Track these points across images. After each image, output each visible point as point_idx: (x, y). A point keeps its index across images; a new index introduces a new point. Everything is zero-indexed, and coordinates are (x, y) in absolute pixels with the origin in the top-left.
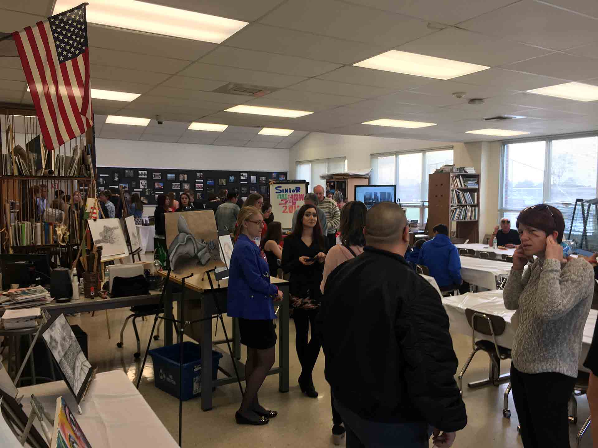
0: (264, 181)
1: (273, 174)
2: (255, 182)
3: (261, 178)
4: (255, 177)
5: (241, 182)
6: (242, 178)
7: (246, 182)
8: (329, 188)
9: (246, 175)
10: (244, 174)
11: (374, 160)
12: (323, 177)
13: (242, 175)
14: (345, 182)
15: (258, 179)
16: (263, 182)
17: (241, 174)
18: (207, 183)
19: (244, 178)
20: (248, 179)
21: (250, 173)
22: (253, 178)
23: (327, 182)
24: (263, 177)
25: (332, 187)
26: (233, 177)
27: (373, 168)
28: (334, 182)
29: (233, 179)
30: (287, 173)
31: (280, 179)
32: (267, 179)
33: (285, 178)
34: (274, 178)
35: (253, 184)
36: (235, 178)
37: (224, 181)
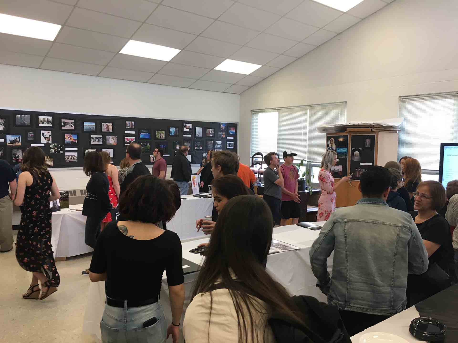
0: (211, 134)
1: (222, 126)
2: (201, 135)
4: (201, 129)
5: (184, 136)
6: (185, 130)
7: (190, 136)
11: (406, 106)
14: (373, 137)
15: (204, 131)
16: (210, 136)
17: (184, 124)
18: (140, 135)
20: (193, 131)
22: (199, 130)
25: (341, 144)
26: (174, 128)
27: (405, 117)
28: (345, 137)
30: (237, 124)
31: (230, 132)
32: (214, 131)
33: (235, 131)
34: (223, 131)
35: (199, 137)
36: (177, 130)
37: (163, 134)
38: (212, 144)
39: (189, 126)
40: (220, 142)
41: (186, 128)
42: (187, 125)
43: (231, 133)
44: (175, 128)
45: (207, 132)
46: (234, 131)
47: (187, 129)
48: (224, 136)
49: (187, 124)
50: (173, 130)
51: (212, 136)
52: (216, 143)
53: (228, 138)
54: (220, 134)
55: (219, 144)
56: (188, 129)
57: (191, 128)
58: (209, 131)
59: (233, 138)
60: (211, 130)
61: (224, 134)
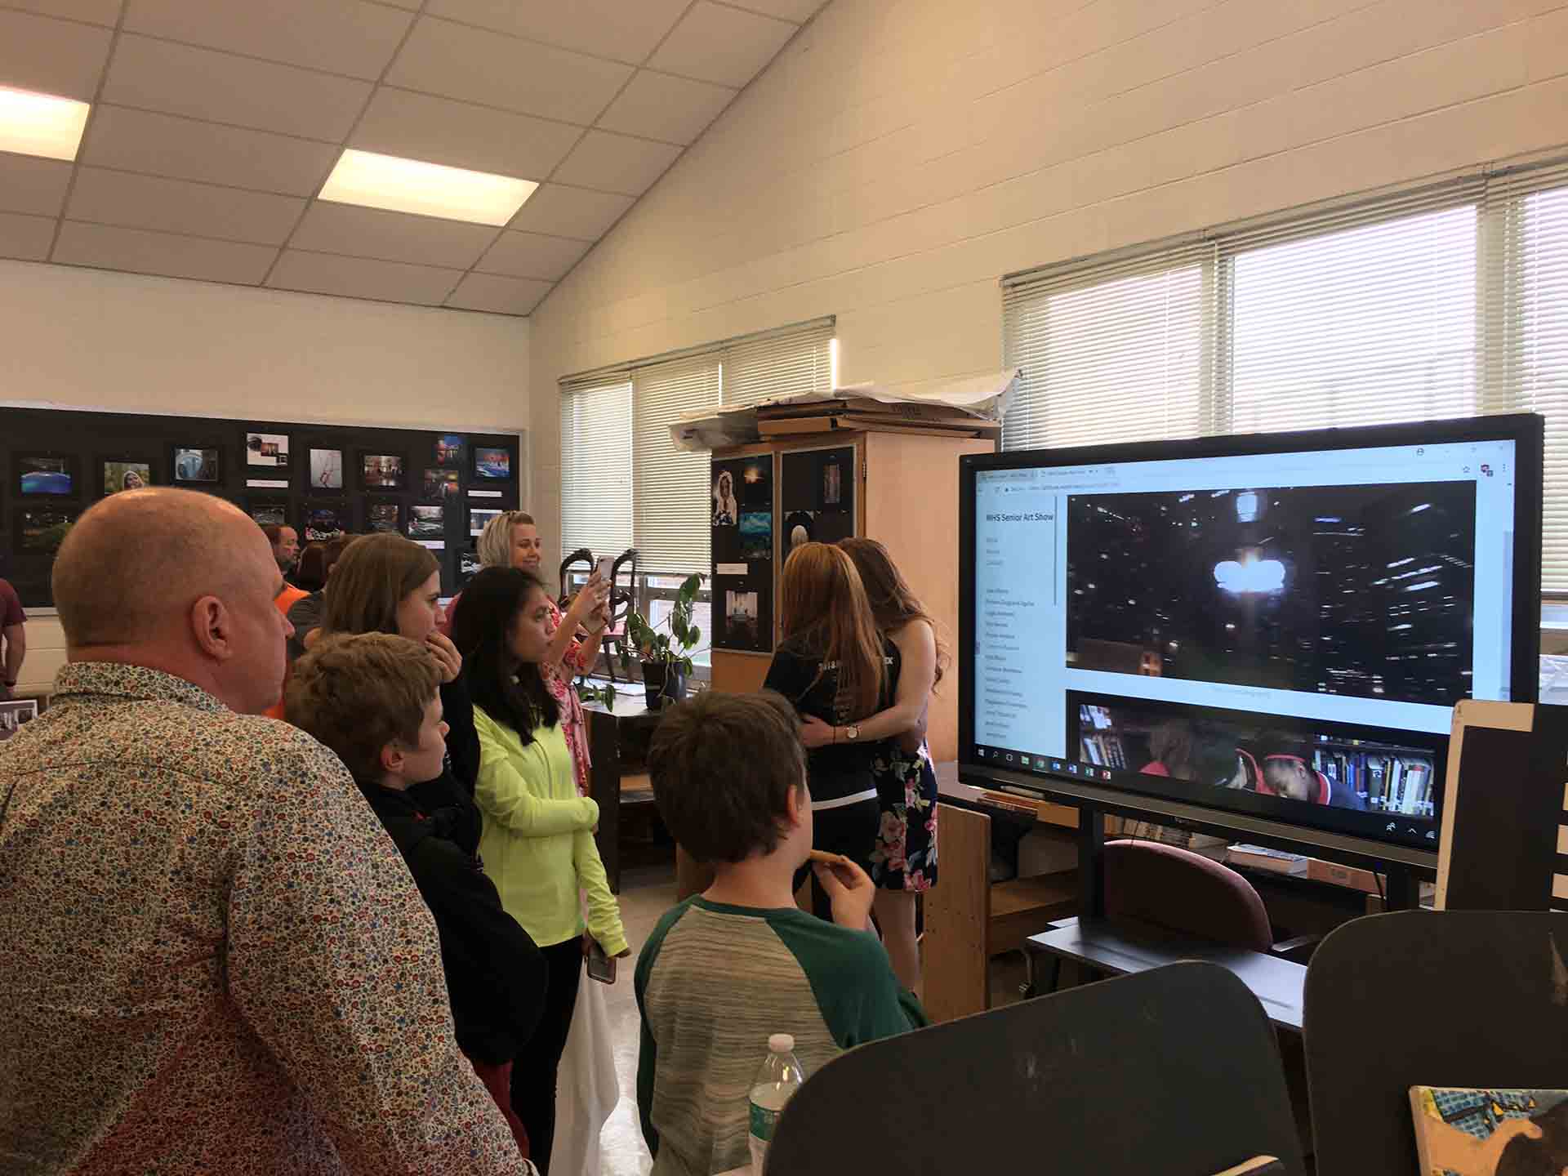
0: (389, 476)
1: (442, 444)
2: (336, 480)
3: (370, 460)
4: (337, 455)
5: (251, 483)
6: (254, 458)
7: (284, 484)
8: (732, 503)
9: (282, 443)
10: (266, 438)
11: (1028, 314)
12: (692, 434)
13: (257, 445)
14: (844, 460)
15: (352, 466)
16: (384, 483)
17: (250, 436)
18: (19, 482)
19: (271, 461)
20: (296, 465)
21: (306, 437)
22: (324, 463)
23: (716, 469)
24: (384, 458)
25: (753, 498)
26: (198, 452)
27: (1025, 368)
28: (765, 463)
29: (199, 461)
30: (517, 437)
31: (481, 469)
32: (404, 464)
33: (507, 464)
34: (449, 465)
35: (327, 491)
36: (213, 459)
37: (140, 475)
38: (395, 519)
39: (277, 445)
40: (434, 511)
41: (259, 453)
42: (264, 441)
43: (488, 474)
44: (203, 453)
45: (366, 469)
46: (505, 467)
47: (263, 455)
48: (455, 487)
49: (262, 435)
50: (194, 460)
51: (392, 483)
52: (415, 515)
53: (471, 493)
54: (434, 476)
55: (430, 520)
56: (272, 455)
57: (286, 451)
58: (378, 463)
59: (498, 494)
60: (389, 461)
61: (453, 477)
